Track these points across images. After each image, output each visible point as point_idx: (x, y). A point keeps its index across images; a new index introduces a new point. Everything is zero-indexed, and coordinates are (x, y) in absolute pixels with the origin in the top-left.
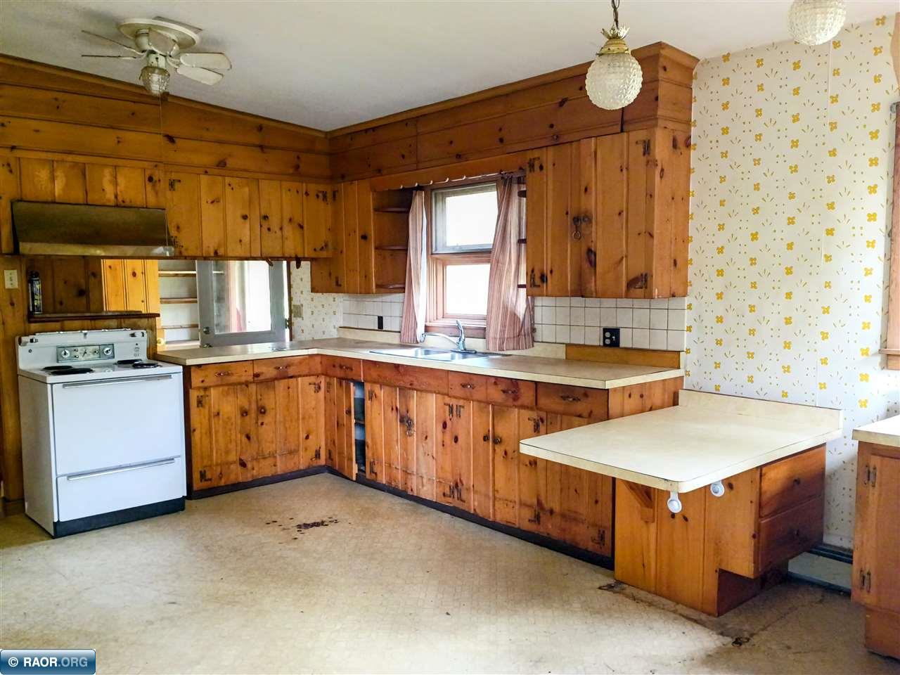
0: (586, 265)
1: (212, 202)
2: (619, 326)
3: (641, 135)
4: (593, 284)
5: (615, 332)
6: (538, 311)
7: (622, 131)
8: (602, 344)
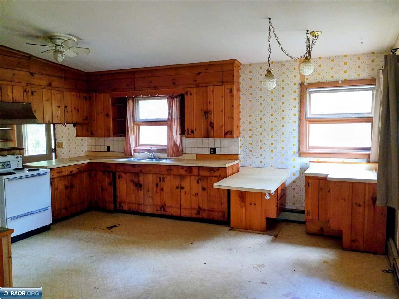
0: (210, 128)
1: (47, 100)
2: (216, 147)
3: (229, 87)
4: (212, 133)
5: (214, 149)
6: (184, 143)
7: (222, 85)
8: (209, 153)
